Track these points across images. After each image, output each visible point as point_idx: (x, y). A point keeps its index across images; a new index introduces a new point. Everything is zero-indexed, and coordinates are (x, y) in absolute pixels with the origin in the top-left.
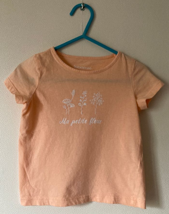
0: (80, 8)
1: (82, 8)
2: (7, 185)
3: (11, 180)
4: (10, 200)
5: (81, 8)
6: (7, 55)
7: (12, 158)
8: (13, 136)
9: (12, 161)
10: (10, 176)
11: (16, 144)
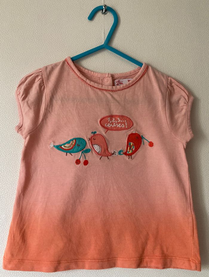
0: (102, 11)
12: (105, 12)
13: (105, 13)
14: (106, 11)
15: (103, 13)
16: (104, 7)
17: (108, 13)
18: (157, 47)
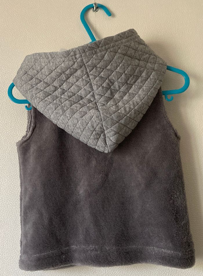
0: (92, 9)
1: (95, 9)
2: (6, 243)
3: (12, 236)
4: (11, 263)
7: (12, 206)
8: (13, 177)
9: (12, 211)
10: (10, 230)
11: (17, 188)
12: (96, 10)
14: (97, 8)
15: (94, 11)
16: (94, 5)
17: (99, 10)
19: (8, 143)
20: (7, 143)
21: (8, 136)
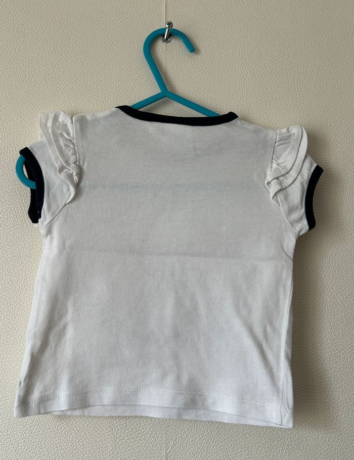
0: (162, 37)
3: (7, 414)
5: (164, 37)
6: (5, 135)
9: (9, 370)
12: (167, 39)
13: (166, 41)
14: (170, 35)
15: (164, 41)
17: (173, 40)
18: (257, 98)
19: (9, 252)
20: (7, 251)
21: (9, 240)
